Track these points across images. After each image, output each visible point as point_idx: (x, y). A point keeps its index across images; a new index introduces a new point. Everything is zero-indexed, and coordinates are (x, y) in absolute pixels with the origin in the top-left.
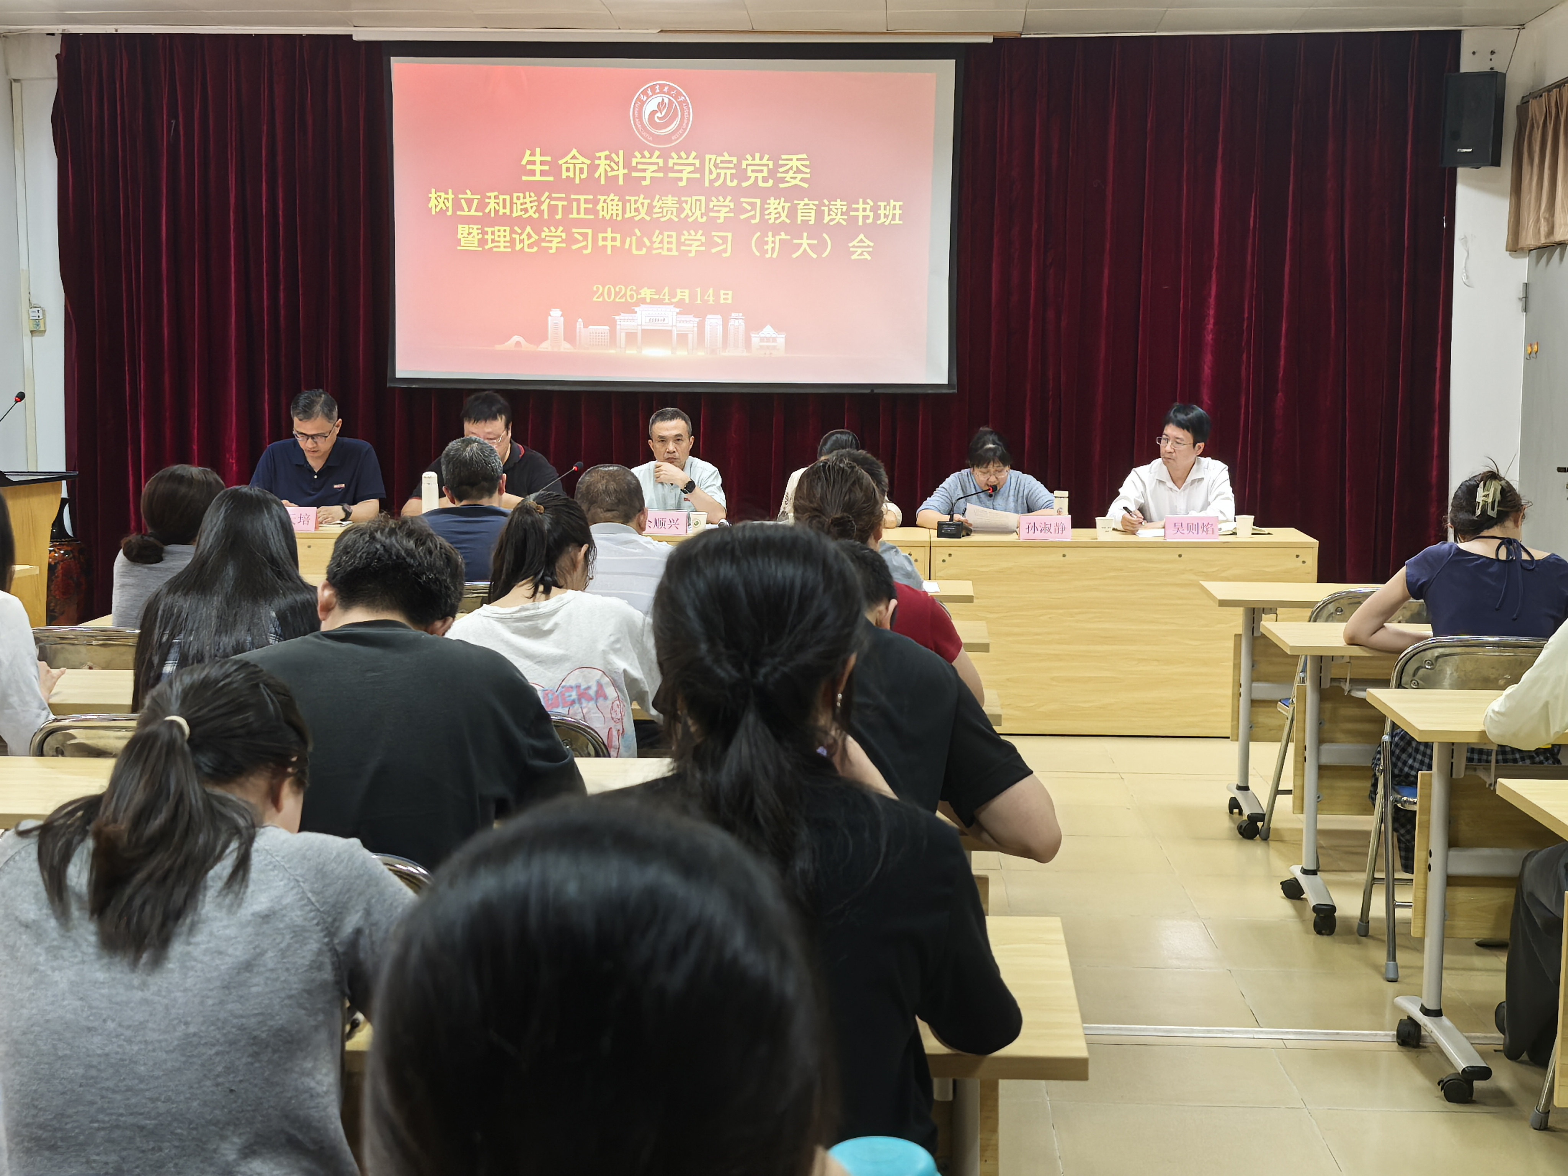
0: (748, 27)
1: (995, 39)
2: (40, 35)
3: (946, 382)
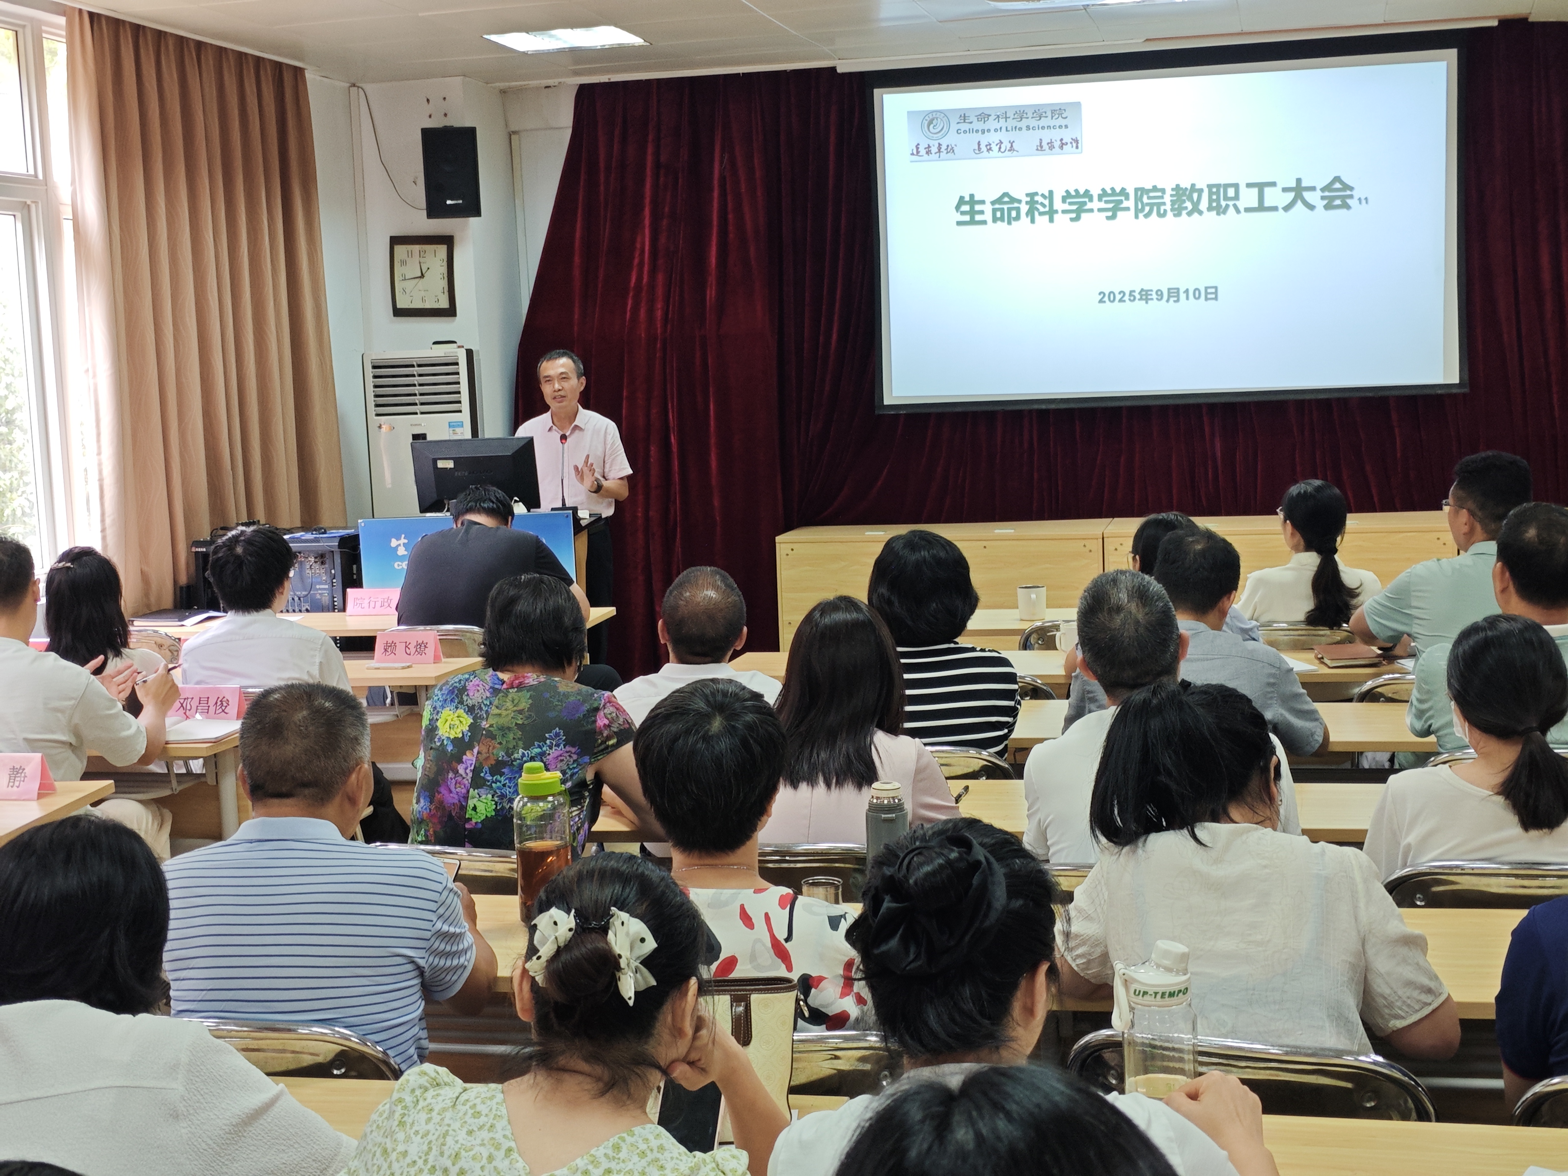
0: (1238, 30)
1: (1500, 21)
2: (537, 88)
3: (1457, 381)
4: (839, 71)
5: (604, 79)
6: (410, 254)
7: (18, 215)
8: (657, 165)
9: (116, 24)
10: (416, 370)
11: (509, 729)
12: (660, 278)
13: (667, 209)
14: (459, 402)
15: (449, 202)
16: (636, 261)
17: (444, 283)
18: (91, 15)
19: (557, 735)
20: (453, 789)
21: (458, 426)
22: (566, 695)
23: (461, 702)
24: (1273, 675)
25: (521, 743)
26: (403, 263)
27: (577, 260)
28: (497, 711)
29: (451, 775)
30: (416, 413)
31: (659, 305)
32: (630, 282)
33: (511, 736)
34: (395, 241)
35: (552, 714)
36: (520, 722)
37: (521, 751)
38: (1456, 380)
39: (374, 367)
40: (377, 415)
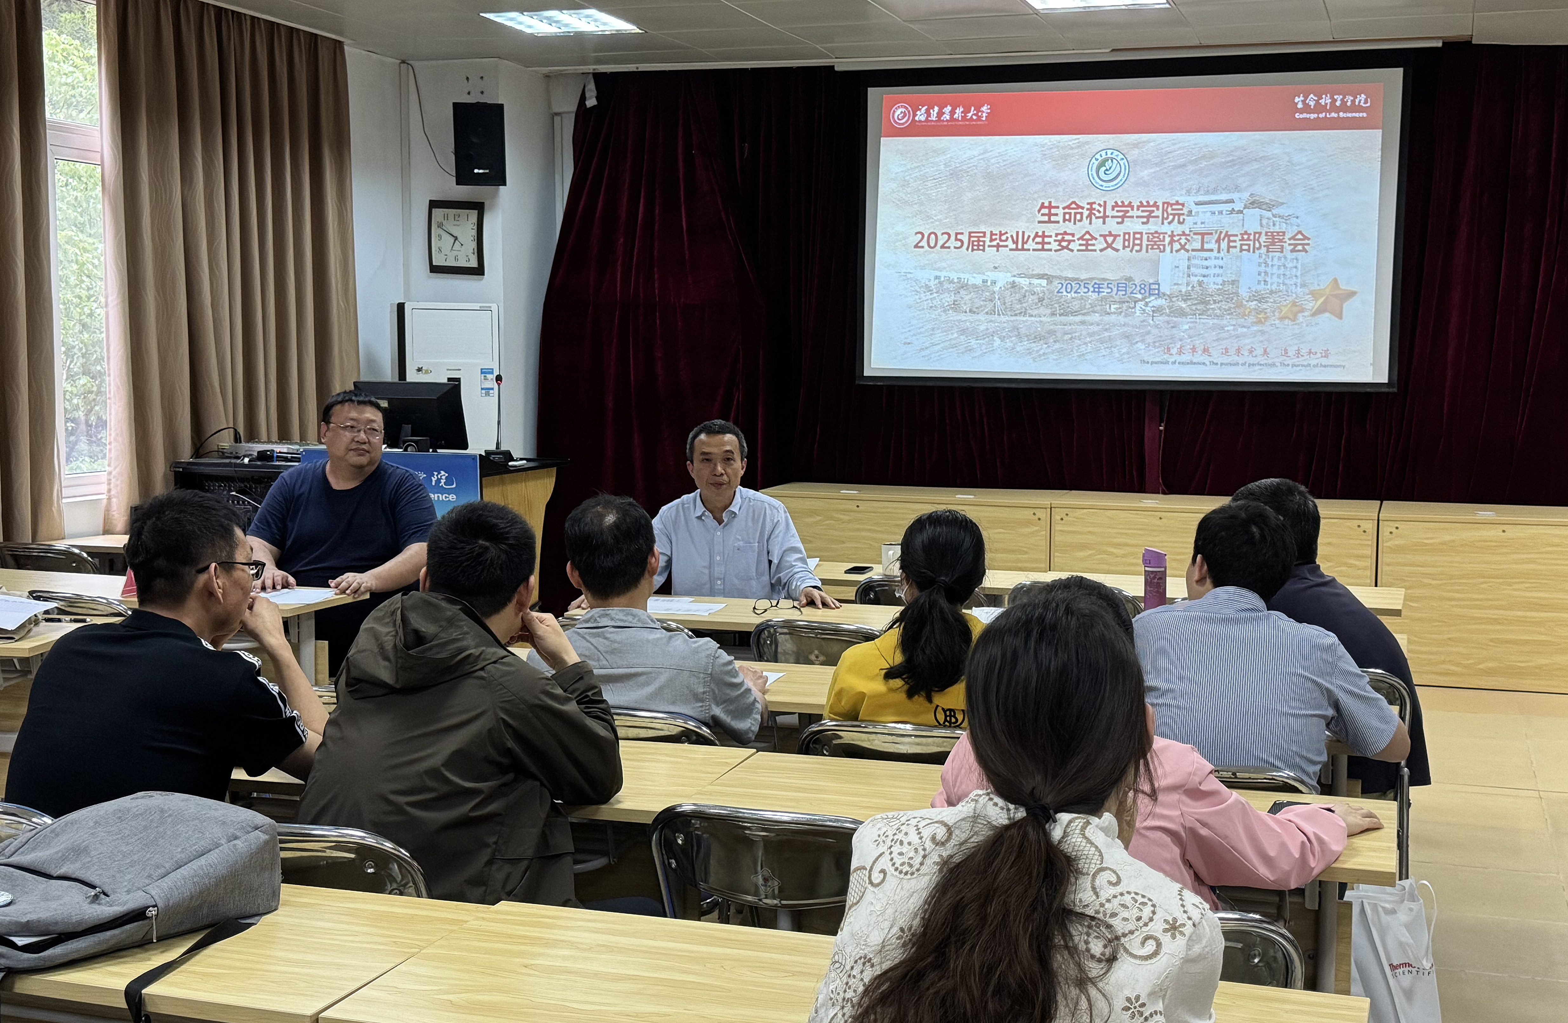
0: (1196, 42)
1: (1443, 43)
2: (576, 74)
3: (1386, 381)
4: (836, 69)
6: (446, 217)
15: (476, 171)
17: (474, 245)
26: (439, 224)
34: (433, 204)
38: (1385, 379)
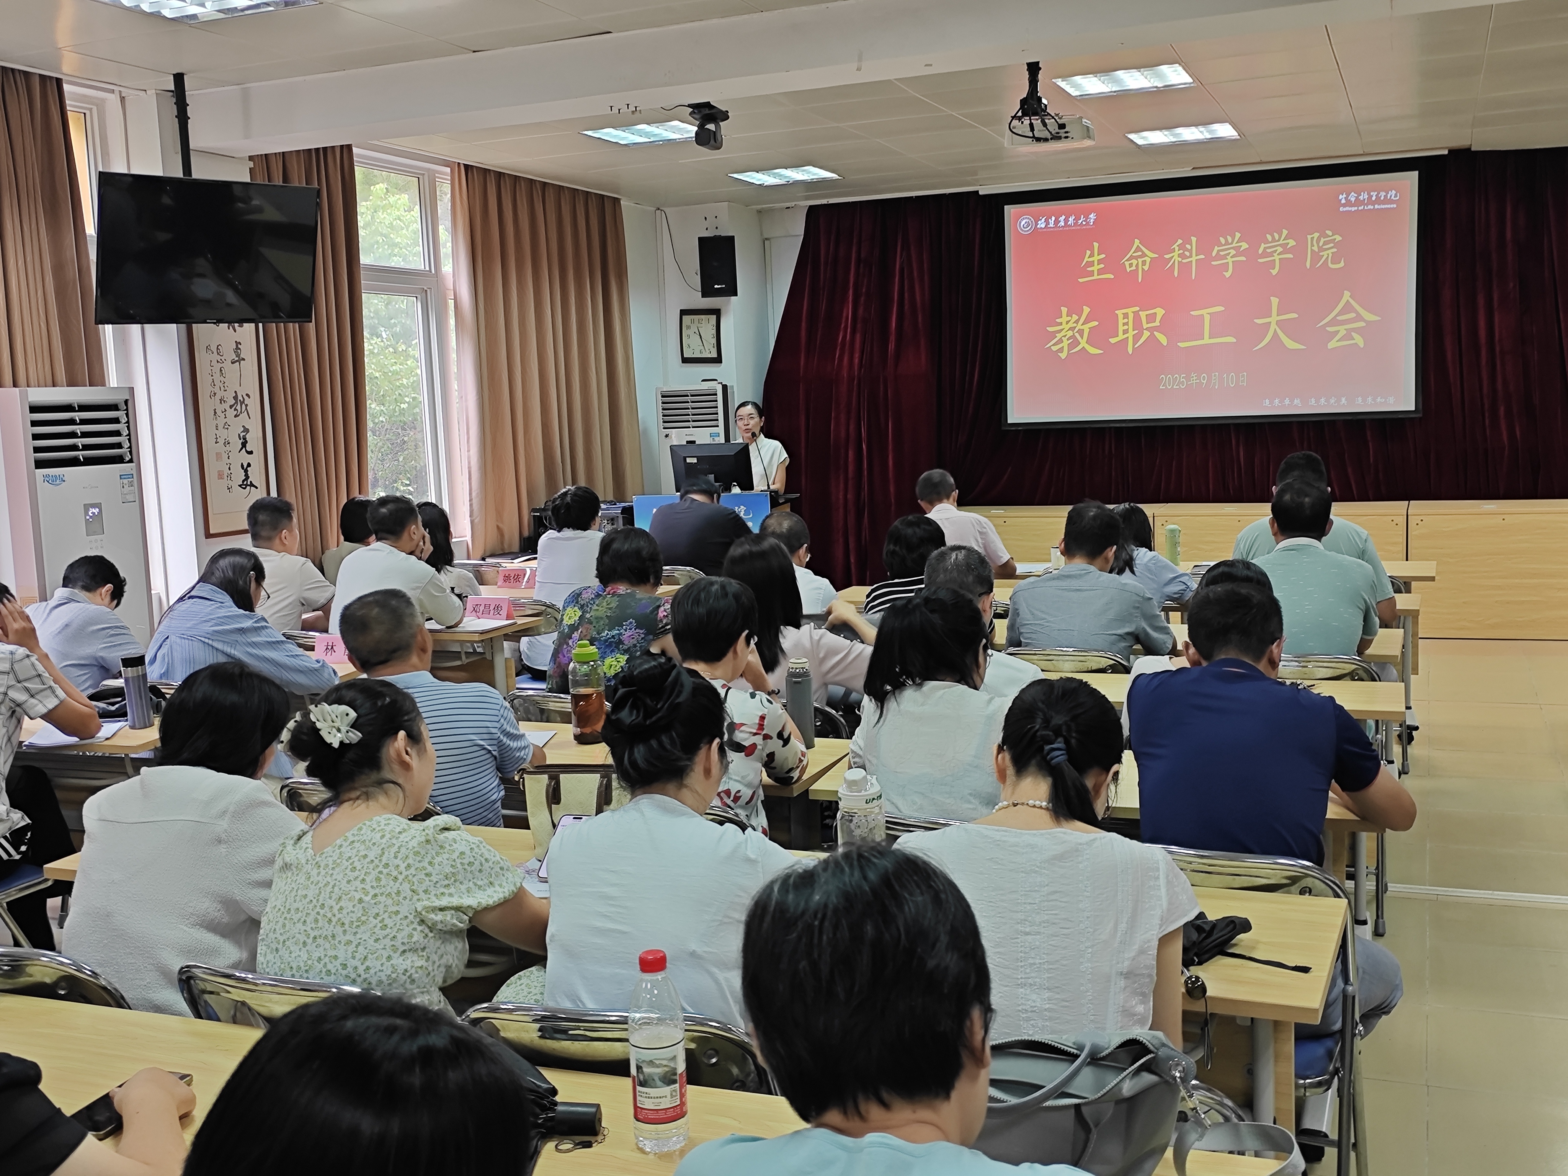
1: (1449, 151)
2: (781, 209)
3: (1413, 409)
4: (980, 193)
5: (824, 202)
6: (693, 321)
7: (419, 297)
8: (859, 261)
9: (485, 172)
10: (689, 399)
11: (602, 618)
12: (858, 337)
13: (864, 290)
14: (717, 420)
15: (716, 286)
16: (843, 326)
17: (714, 341)
18: (466, 166)
19: (631, 623)
20: (566, 656)
21: (716, 436)
22: (640, 600)
23: (577, 603)
24: (1139, 602)
25: (607, 628)
26: (688, 327)
27: (804, 324)
28: (597, 608)
29: (565, 646)
30: (689, 427)
31: (857, 355)
32: (838, 339)
33: (602, 623)
34: (683, 312)
35: (629, 611)
36: (609, 615)
37: (606, 632)
39: (663, 397)
40: (664, 428)
